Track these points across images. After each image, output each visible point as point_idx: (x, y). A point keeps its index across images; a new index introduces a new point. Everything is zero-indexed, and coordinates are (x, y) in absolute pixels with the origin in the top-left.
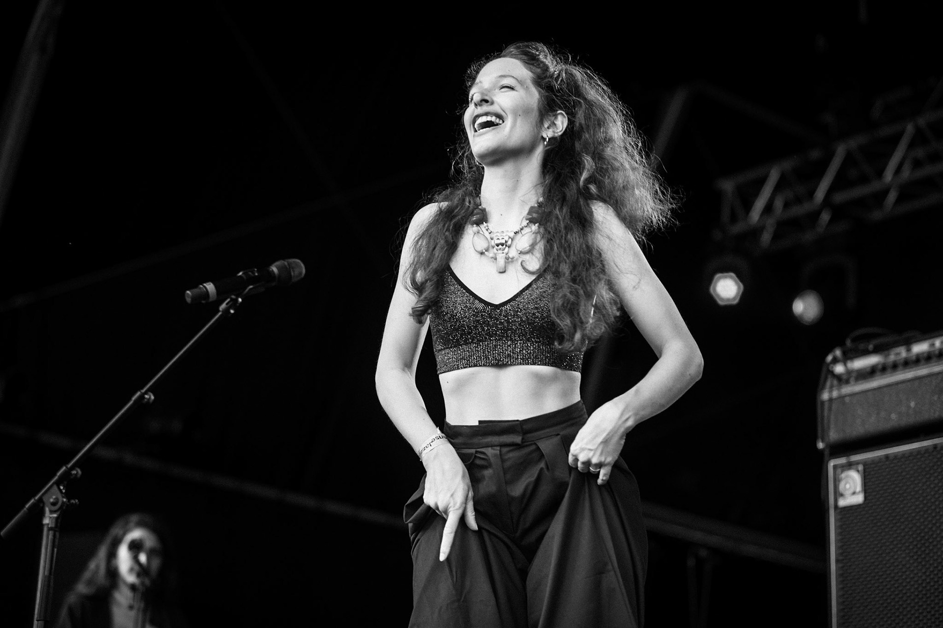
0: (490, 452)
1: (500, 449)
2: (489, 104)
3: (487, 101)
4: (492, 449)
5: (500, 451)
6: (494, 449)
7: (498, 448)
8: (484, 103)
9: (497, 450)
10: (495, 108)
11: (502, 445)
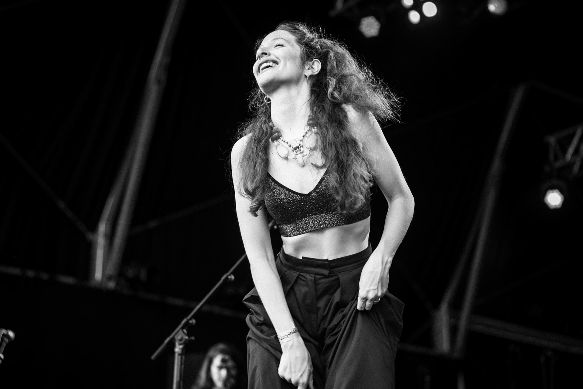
0: (308, 277)
1: (315, 276)
2: (267, 55)
3: (266, 54)
4: (310, 275)
5: (315, 278)
6: (311, 276)
7: (314, 275)
8: (264, 55)
9: (313, 277)
10: (272, 57)
11: (316, 274)
